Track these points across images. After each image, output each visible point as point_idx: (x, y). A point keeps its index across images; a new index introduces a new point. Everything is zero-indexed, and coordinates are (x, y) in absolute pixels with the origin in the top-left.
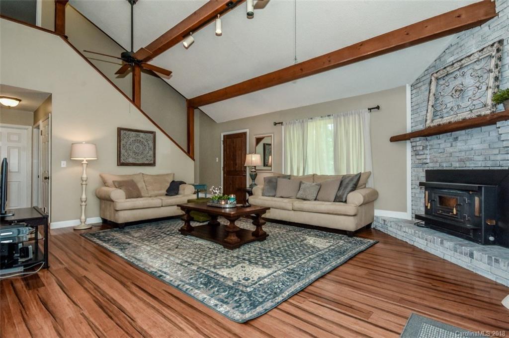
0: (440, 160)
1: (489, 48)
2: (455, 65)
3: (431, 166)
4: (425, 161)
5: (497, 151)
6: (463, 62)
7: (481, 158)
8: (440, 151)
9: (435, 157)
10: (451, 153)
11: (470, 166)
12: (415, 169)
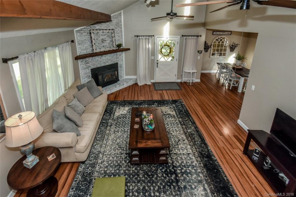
0: (96, 64)
1: (111, 30)
2: (101, 30)
3: (93, 67)
4: (90, 66)
5: (113, 59)
6: (104, 30)
7: (110, 61)
8: (96, 61)
9: (94, 63)
10: (101, 61)
11: (107, 64)
12: (84, 70)
